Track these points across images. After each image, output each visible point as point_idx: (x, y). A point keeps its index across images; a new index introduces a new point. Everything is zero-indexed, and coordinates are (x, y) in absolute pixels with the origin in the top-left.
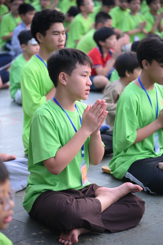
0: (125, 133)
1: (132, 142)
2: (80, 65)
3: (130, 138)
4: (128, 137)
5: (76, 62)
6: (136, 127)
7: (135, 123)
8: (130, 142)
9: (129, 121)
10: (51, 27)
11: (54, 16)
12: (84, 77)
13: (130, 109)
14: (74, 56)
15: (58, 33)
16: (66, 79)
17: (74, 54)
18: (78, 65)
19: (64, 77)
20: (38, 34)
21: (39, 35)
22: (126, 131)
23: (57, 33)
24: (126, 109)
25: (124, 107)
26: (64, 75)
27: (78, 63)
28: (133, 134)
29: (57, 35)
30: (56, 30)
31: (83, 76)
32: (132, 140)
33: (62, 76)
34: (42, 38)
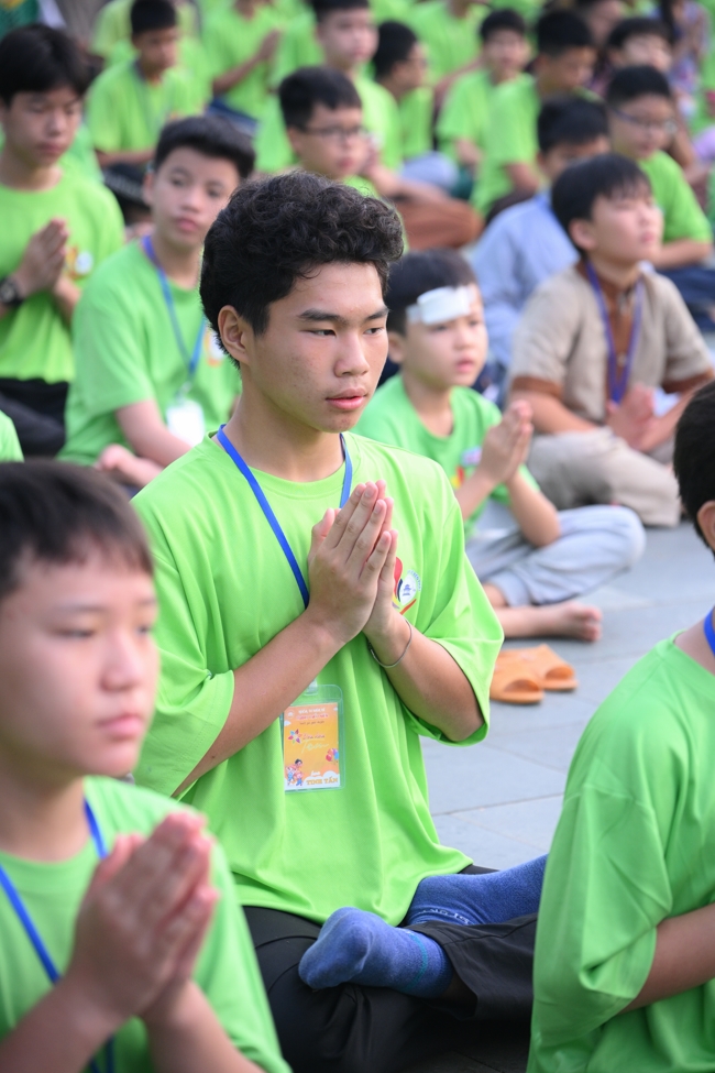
0: (573, 946)
1: (619, 999)
3: (605, 974)
4: (593, 969)
6: (652, 910)
7: (649, 891)
8: (608, 996)
9: (612, 871)
10: (300, 285)
11: (320, 224)
13: (627, 802)
15: (335, 324)
20: (226, 312)
21: (234, 319)
22: (580, 931)
23: (328, 326)
24: (601, 796)
25: (588, 786)
28: (629, 948)
29: (329, 332)
30: (320, 307)
32: (617, 986)
34: (243, 339)
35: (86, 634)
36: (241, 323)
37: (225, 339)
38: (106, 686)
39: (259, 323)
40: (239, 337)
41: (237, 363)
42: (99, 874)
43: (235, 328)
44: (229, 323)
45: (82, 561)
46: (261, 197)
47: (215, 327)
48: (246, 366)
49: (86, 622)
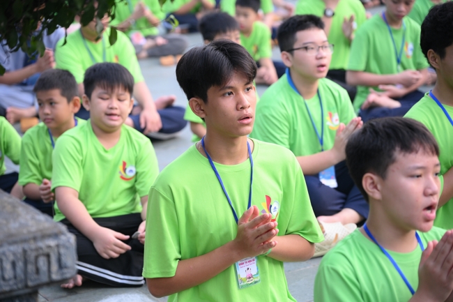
2: (402, 154)
5: (393, 148)
12: (416, 178)
14: (388, 136)
16: (379, 187)
17: (387, 130)
18: (398, 155)
19: (373, 183)
26: (372, 178)
27: (398, 149)
31: (412, 176)
33: (369, 181)
35: (419, 176)
36: (436, 55)
37: (431, 61)
38: (425, 194)
39: (442, 55)
40: (435, 60)
41: (435, 69)
42: (423, 254)
43: (434, 57)
44: (431, 55)
45: (417, 152)
46: (440, 11)
47: (426, 56)
48: (439, 70)
49: (419, 172)
